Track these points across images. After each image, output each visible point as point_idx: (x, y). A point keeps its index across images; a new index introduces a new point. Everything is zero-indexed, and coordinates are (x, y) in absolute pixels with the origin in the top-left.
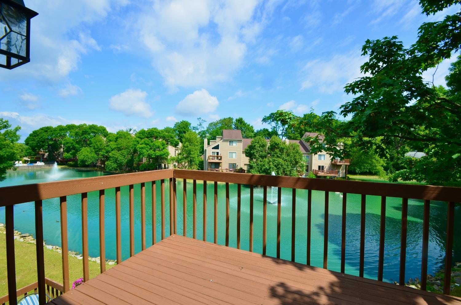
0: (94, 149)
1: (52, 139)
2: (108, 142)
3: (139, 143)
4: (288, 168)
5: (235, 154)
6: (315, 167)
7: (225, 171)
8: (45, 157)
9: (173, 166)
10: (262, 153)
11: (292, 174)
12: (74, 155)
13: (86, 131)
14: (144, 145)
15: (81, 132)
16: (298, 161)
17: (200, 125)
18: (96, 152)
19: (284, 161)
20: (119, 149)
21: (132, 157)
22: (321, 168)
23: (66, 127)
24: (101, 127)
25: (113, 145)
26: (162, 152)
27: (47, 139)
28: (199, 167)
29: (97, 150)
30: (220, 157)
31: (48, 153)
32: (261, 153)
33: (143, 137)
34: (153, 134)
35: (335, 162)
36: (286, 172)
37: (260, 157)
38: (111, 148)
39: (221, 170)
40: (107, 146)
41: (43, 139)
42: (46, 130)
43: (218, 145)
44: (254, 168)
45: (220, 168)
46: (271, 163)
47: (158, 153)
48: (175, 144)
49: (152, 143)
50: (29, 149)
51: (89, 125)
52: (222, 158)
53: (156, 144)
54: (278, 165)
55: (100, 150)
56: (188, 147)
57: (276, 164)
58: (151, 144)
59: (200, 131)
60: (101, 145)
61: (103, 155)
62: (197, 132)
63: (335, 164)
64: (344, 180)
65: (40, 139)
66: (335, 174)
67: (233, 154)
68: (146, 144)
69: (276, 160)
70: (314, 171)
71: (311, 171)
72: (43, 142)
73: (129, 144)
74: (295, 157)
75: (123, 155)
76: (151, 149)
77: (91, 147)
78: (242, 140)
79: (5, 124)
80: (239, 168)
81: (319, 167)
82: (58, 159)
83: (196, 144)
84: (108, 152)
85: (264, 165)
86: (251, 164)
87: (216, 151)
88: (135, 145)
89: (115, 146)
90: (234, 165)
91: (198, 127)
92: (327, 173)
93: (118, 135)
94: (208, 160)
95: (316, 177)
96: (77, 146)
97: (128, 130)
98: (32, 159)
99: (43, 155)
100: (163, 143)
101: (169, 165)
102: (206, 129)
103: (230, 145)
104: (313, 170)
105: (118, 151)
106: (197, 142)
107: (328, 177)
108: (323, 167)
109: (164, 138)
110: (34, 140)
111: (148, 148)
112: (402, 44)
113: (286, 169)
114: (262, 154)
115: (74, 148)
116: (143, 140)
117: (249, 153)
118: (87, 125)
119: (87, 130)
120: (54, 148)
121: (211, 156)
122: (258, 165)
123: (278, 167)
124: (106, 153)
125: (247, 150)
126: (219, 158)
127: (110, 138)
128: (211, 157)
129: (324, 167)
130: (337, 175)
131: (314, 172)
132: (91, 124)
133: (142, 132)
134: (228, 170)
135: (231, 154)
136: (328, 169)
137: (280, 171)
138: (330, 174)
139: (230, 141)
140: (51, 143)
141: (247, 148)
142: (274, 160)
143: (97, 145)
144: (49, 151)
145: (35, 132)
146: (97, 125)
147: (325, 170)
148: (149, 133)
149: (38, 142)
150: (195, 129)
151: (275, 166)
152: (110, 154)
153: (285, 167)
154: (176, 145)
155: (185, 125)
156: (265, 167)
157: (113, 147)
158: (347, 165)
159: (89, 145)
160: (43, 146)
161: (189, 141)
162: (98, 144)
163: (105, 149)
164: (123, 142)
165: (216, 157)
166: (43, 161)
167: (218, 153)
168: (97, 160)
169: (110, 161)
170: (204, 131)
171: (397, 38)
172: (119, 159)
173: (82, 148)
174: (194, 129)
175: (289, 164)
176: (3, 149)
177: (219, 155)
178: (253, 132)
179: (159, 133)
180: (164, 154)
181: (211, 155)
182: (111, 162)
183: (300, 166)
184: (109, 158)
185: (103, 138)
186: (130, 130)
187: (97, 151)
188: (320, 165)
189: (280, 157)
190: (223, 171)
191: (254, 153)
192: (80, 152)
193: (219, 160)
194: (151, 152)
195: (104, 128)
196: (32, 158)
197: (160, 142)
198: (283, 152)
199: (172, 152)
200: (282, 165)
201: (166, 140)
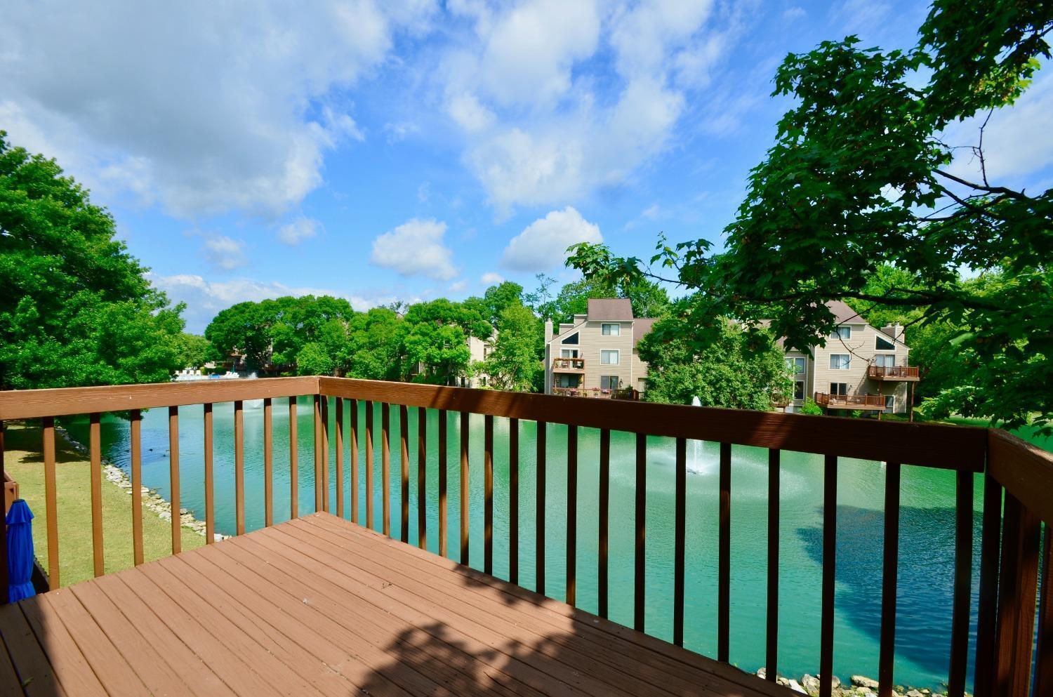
0: (327, 345)
1: (252, 328)
2: (353, 331)
3: (409, 332)
4: (744, 388)
5: (616, 354)
6: (821, 386)
7: (591, 395)
8: (241, 362)
9: (479, 381)
10: (679, 352)
11: (754, 404)
12: (291, 357)
13: (312, 311)
14: (419, 336)
15: (303, 312)
16: (771, 372)
17: (543, 290)
18: (329, 352)
19: (735, 371)
20: (373, 346)
21: (398, 362)
22: (838, 389)
23: (278, 303)
24: (340, 301)
25: (361, 337)
26: (455, 351)
27: (245, 327)
28: (534, 384)
29: (333, 348)
30: (580, 361)
31: (246, 355)
32: (676, 351)
33: (418, 319)
34: (438, 313)
35: (877, 375)
36: (738, 398)
37: (674, 361)
38: (358, 345)
39: (582, 392)
40: (351, 340)
41: (237, 326)
42: (242, 308)
43: (577, 335)
44: (658, 386)
45: (581, 386)
46: (700, 376)
47: (447, 353)
48: (483, 334)
49: (436, 332)
50: (214, 347)
51: (319, 298)
52: (585, 364)
53: (443, 334)
54: (718, 381)
55: (338, 347)
56: (508, 339)
57: (713, 378)
58: (434, 334)
59: (542, 303)
60: (339, 337)
61: (343, 359)
62: (536, 305)
63: (878, 378)
64: (905, 420)
65: (231, 326)
66: (879, 405)
67: (612, 354)
68: (424, 334)
69: (713, 369)
70: (819, 397)
71: (811, 397)
72: (236, 333)
73: (390, 336)
74: (764, 362)
75: (378, 359)
76: (432, 344)
77: (320, 341)
78: (631, 323)
79: (160, 298)
80: (624, 387)
81: (834, 386)
82: (264, 366)
83: (527, 332)
84: (351, 352)
85: (681, 381)
86: (652, 378)
87: (572, 347)
88: (401, 336)
89: (366, 340)
90: (614, 380)
91: (539, 295)
92: (856, 403)
93: (372, 318)
94: (552, 368)
95: (824, 413)
96: (296, 339)
97: (395, 306)
98: (219, 366)
99: (238, 359)
100: (456, 332)
101: (471, 378)
102: (555, 299)
103: (603, 334)
104: (816, 393)
105: (371, 349)
106: (529, 329)
107: (858, 414)
108: (843, 386)
109: (460, 321)
110: (221, 330)
111: (426, 342)
112: (880, 54)
113: (738, 389)
114: (677, 354)
115: (290, 344)
116: (417, 327)
117: (647, 352)
118: (316, 298)
119: (315, 309)
120: (256, 344)
121: (559, 360)
122: (668, 381)
123: (718, 386)
124: (349, 354)
125: (643, 345)
126: (579, 364)
127: (356, 324)
128: (561, 362)
129: (848, 387)
130: (883, 408)
131: (818, 400)
132: (322, 296)
133: (416, 310)
134: (599, 393)
135: (607, 354)
136: (858, 391)
137: (724, 396)
138: (863, 405)
139: (603, 325)
140: (250, 334)
141: (642, 340)
142: (709, 369)
143: (332, 337)
144: (248, 352)
145: (222, 314)
146: (333, 296)
147: (850, 393)
148: (429, 310)
149: (229, 332)
150: (531, 299)
151: (710, 383)
152: (355, 357)
153: (736, 384)
154: (485, 336)
155: (510, 291)
156: (683, 384)
157: (362, 341)
158: (912, 382)
159: (317, 339)
160: (237, 341)
161: (513, 326)
162: (334, 335)
163: (346, 347)
164: (381, 332)
165: (571, 362)
166: (236, 371)
167: (575, 353)
168: (332, 369)
169: (355, 370)
170: (552, 304)
171: (857, 40)
172: (371, 367)
173: (305, 344)
174: (529, 301)
175: (747, 378)
176: (153, 346)
177: (579, 358)
178: (666, 302)
179: (450, 309)
180: (459, 356)
181: (561, 357)
182: (357, 374)
183: (778, 384)
184: (353, 364)
185: (344, 323)
186: (399, 305)
187: (332, 351)
188: (834, 382)
189: (723, 361)
190: (586, 395)
191: (658, 352)
192: (302, 352)
193: (579, 367)
194: (433, 351)
195: (346, 302)
196: (218, 364)
197: (451, 329)
198: (731, 349)
199: (477, 350)
200: (728, 381)
201: (465, 324)
